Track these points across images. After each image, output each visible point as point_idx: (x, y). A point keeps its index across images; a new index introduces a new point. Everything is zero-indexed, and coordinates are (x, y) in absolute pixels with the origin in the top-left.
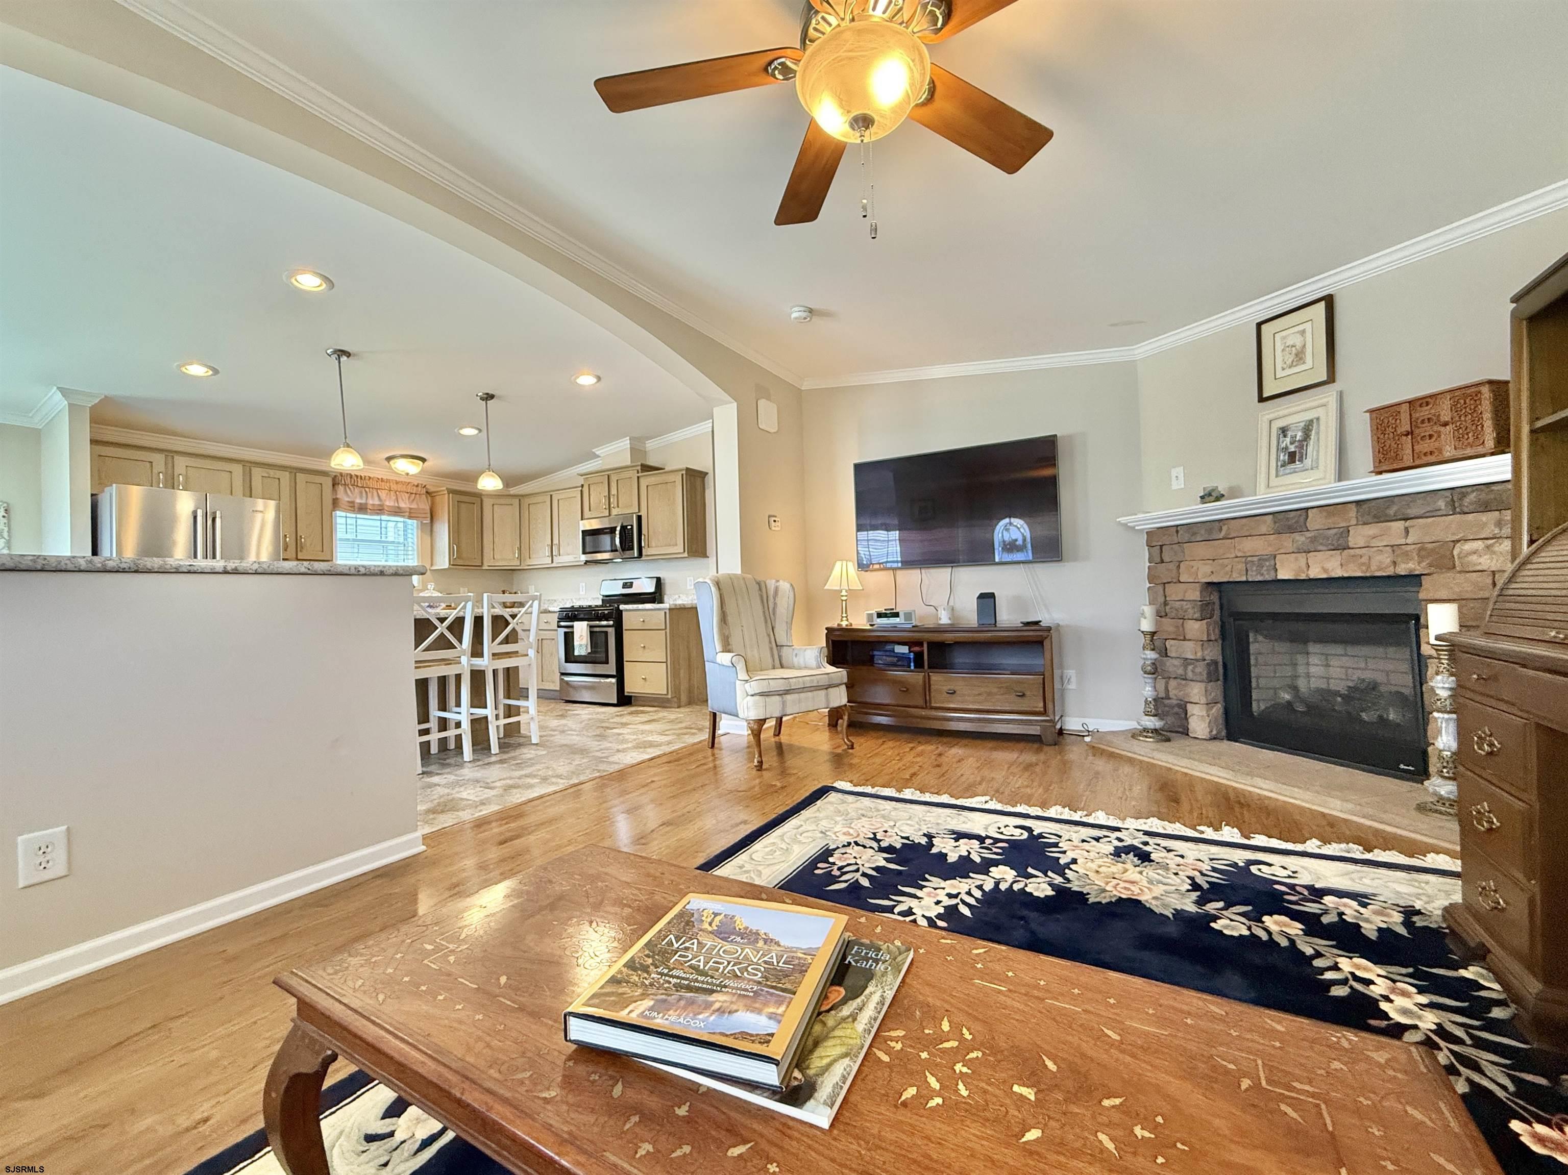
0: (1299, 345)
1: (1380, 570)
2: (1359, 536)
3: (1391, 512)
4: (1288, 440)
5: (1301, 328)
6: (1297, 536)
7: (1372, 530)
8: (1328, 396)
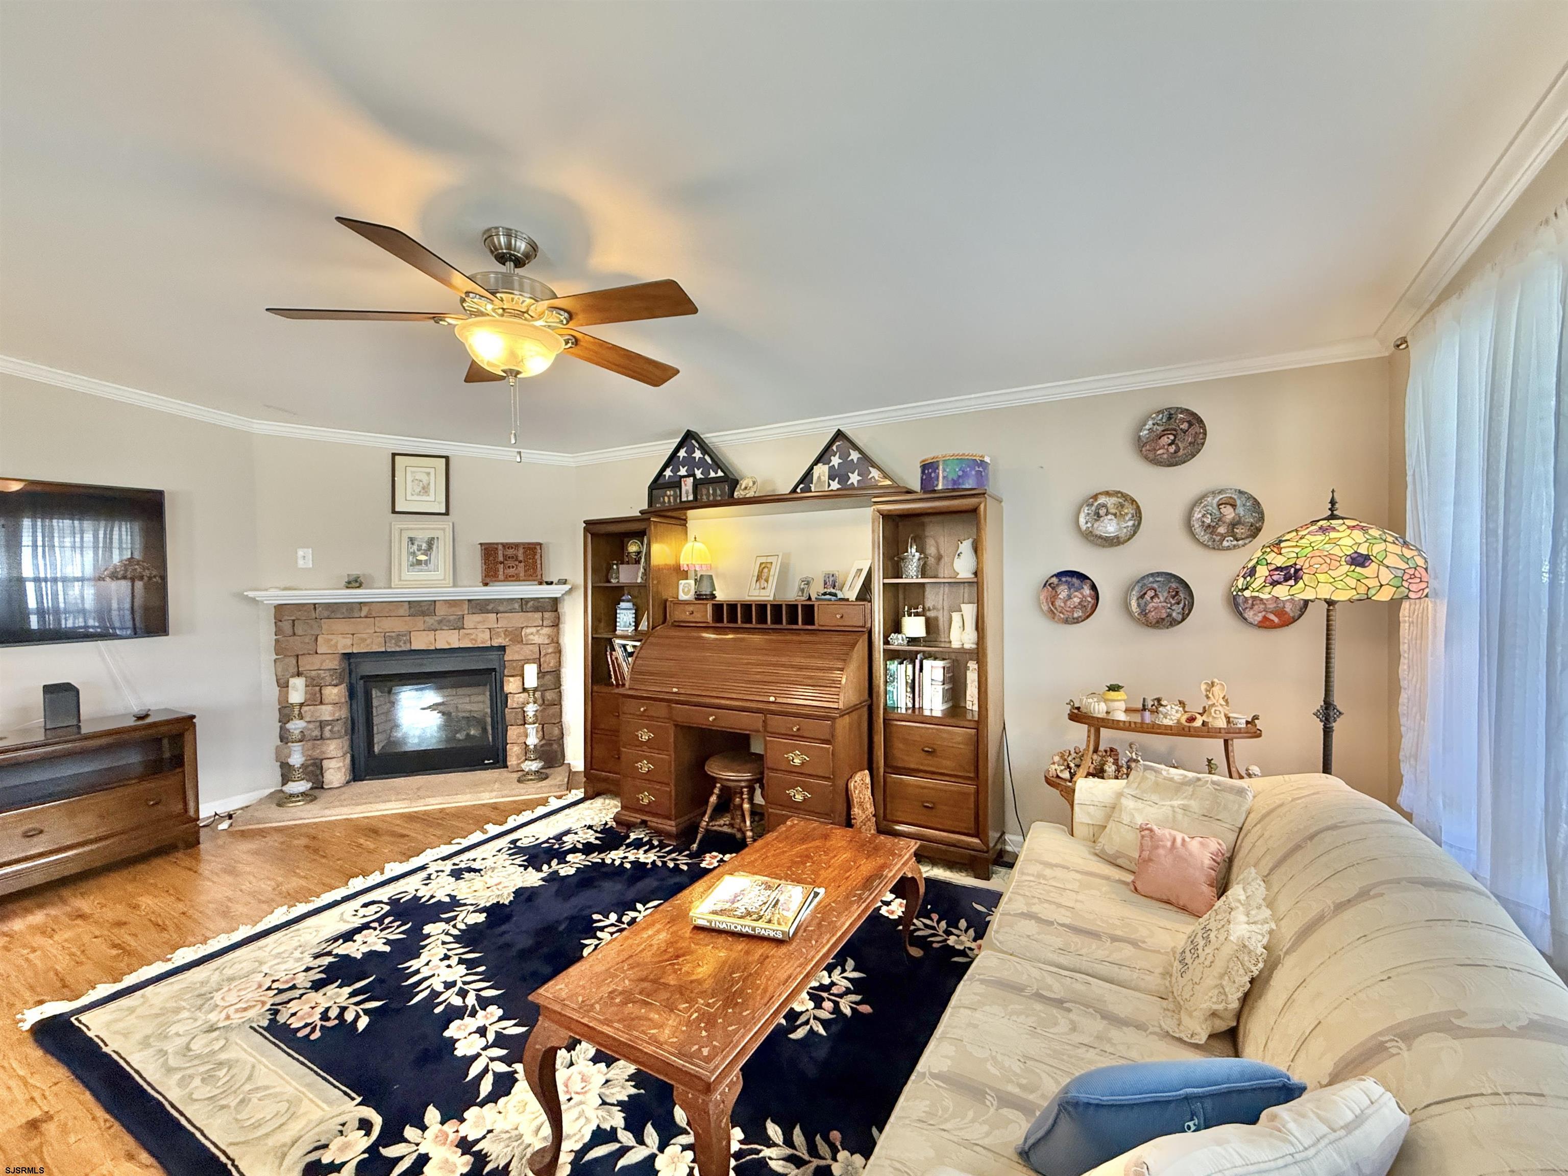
0: (425, 482)
1: (482, 643)
2: (471, 620)
3: (490, 607)
4: (415, 547)
5: (428, 470)
6: (427, 618)
7: (478, 618)
8: (444, 524)
